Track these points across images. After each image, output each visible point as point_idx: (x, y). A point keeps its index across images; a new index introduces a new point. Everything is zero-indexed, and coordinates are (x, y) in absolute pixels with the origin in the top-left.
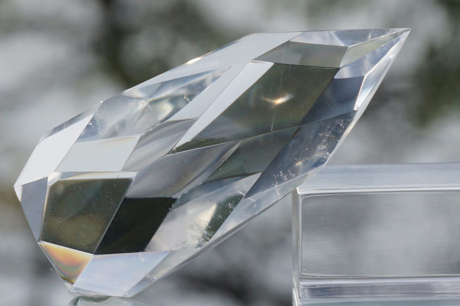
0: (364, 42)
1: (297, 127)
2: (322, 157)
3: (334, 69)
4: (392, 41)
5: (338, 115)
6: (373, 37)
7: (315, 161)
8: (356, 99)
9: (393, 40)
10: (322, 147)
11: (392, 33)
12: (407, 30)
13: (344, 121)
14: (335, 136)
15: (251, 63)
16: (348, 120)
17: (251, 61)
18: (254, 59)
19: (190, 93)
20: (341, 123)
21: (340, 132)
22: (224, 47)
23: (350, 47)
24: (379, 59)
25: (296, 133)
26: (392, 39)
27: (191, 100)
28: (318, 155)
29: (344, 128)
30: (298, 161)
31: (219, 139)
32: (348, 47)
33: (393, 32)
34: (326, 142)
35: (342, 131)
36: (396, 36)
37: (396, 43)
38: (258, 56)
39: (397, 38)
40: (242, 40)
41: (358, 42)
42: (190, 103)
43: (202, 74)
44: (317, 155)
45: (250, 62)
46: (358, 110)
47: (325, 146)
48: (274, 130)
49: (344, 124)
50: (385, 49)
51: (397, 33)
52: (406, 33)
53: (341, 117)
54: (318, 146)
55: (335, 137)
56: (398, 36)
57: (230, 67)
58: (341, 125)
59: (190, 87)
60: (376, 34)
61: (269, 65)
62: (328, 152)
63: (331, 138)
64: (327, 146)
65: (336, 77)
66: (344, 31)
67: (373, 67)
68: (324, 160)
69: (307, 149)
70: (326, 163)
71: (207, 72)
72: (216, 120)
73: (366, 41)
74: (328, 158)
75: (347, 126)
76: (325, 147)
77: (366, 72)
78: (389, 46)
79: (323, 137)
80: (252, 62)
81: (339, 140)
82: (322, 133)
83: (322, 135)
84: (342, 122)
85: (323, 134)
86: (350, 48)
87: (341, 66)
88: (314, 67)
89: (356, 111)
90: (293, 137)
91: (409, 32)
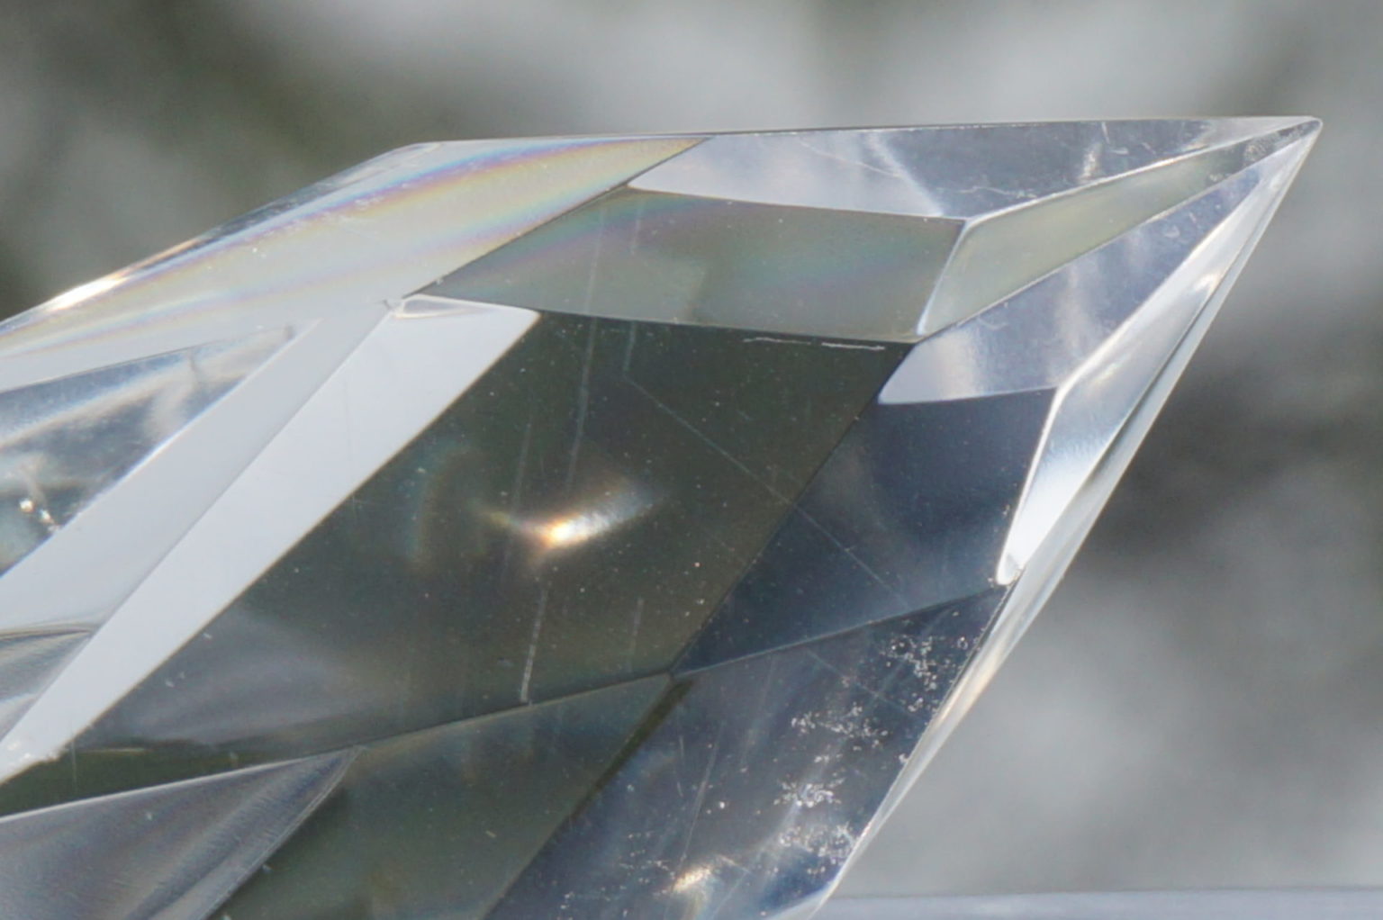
0: (1054, 195)
1: (663, 682)
2: (810, 850)
3: (882, 348)
4: (1211, 189)
5: (900, 614)
6: (1107, 166)
7: (772, 873)
8: (1006, 524)
9: (1218, 186)
10: (810, 794)
11: (1215, 147)
12: (1304, 130)
13: (933, 646)
14: (884, 733)
15: (400, 313)
16: (957, 638)
17: (404, 302)
18: (421, 291)
19: (57, 480)
20: (918, 656)
21: (912, 709)
22: (254, 216)
23: (972, 222)
24: (1142, 293)
25: (662, 710)
26: (1214, 178)
27: (61, 519)
28: (786, 842)
29: (933, 686)
30: (672, 874)
31: (225, 747)
32: (961, 225)
33: (1218, 137)
34: (835, 766)
35: (925, 703)
36: (1235, 160)
37: (1238, 203)
38: (446, 272)
39: (1241, 174)
40: (357, 182)
41: (1021, 194)
42: (60, 535)
43: (129, 371)
44: (782, 841)
45: (398, 305)
46: (1014, 584)
47: (826, 788)
48: (538, 696)
49: (933, 663)
50: (1175, 233)
51: (1241, 148)
52: (1290, 146)
53: (918, 623)
54: (785, 786)
55: (883, 740)
56: (1249, 163)
57: (290, 334)
58: (918, 667)
59: (60, 444)
60: (1124, 151)
61: (512, 323)
62: (842, 823)
63: (859, 742)
64: (838, 792)
65: (895, 392)
66: (941, 133)
67: (1105, 336)
68: (823, 869)
69: (722, 805)
70: (834, 885)
71: (157, 362)
72: (208, 636)
73: (1067, 187)
74: (844, 860)
75: (953, 676)
76: (825, 797)
77: (1071, 365)
78: (1194, 219)
79: (819, 739)
80: (411, 307)
81: (907, 755)
82: (808, 716)
83: (808, 727)
84: (924, 652)
85: (813, 719)
86: (974, 230)
87: (922, 328)
88: (767, 339)
89: (1002, 589)
90: (644, 736)
91: (1311, 139)
